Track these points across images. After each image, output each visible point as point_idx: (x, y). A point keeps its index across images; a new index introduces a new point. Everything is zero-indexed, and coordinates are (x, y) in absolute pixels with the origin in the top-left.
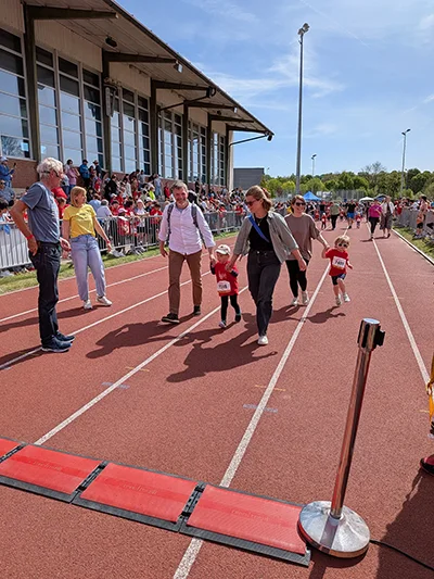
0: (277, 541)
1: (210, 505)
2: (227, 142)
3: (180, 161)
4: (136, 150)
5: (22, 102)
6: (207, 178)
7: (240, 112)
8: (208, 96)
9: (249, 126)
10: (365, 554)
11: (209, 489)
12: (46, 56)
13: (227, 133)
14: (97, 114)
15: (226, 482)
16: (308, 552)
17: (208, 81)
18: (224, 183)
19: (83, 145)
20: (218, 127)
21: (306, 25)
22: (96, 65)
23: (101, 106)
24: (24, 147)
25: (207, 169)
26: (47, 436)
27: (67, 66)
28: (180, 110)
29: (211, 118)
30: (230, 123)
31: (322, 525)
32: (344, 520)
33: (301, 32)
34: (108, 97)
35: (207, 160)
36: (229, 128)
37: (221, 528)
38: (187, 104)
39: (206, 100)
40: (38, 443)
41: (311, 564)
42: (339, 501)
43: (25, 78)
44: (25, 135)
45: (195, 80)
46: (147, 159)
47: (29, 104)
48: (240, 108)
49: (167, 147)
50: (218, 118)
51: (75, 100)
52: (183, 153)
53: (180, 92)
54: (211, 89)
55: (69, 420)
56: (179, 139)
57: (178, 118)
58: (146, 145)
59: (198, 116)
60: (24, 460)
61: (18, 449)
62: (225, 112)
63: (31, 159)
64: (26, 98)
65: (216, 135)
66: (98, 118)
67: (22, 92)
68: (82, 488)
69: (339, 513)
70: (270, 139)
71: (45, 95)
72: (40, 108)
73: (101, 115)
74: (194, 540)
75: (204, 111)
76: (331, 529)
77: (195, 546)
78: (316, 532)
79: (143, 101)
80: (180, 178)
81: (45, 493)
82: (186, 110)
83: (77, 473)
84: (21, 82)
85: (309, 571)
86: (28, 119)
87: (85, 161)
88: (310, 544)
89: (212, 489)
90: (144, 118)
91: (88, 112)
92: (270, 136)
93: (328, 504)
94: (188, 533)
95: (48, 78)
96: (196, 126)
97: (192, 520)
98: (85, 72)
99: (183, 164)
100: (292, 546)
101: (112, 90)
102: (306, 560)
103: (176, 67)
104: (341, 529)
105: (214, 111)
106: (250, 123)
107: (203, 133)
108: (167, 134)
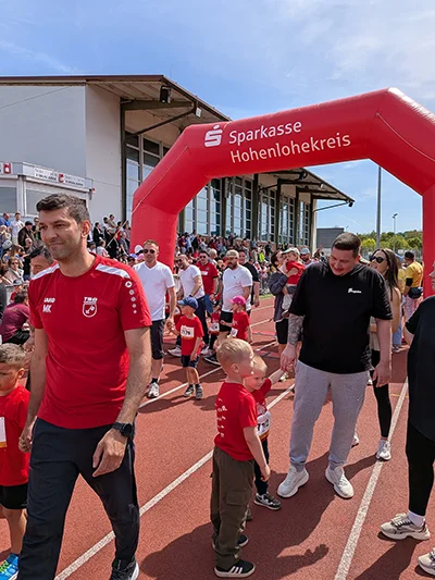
2: (311, 209)
3: (273, 227)
4: (242, 221)
6: (293, 240)
7: (326, 187)
8: (300, 177)
9: (332, 196)
13: (312, 201)
14: (217, 196)
18: (308, 243)
19: (208, 220)
20: (305, 198)
23: (221, 191)
25: (294, 232)
28: (276, 188)
29: (298, 190)
34: (226, 185)
35: (294, 225)
36: (313, 198)
38: (281, 182)
46: (248, 227)
48: (326, 184)
50: (306, 190)
52: (275, 221)
54: (303, 172)
56: (273, 210)
57: (272, 194)
58: (248, 217)
59: (288, 190)
62: (310, 187)
65: (302, 204)
66: (218, 199)
70: (351, 205)
73: (220, 197)
75: (293, 186)
79: (248, 184)
82: (279, 187)
90: (248, 197)
91: (212, 196)
92: (350, 202)
96: (286, 198)
99: (275, 229)
105: (299, 186)
106: (332, 193)
107: (291, 203)
108: (264, 207)
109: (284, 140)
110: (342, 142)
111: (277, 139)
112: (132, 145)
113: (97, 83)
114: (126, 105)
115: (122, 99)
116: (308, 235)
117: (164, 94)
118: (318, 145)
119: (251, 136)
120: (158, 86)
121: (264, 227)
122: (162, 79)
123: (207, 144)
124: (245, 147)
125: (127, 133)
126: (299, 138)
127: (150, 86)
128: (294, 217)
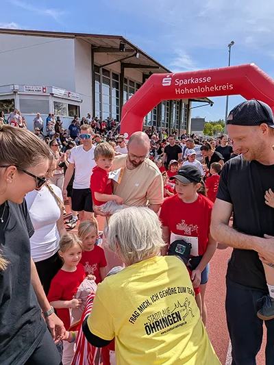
2: (189, 107)
4: (151, 116)
6: (178, 126)
9: (201, 100)
12: (126, 80)
13: (189, 103)
18: (186, 128)
21: (233, 42)
22: (140, 80)
25: (179, 122)
33: (230, 46)
35: (179, 118)
36: (190, 100)
43: (119, 90)
46: (155, 119)
47: (120, 101)
49: (163, 113)
52: (169, 115)
56: (168, 109)
58: (155, 113)
64: (119, 98)
65: (183, 104)
67: (117, 96)
80: (167, 127)
92: (212, 103)
99: (169, 120)
107: (178, 104)
108: (163, 106)
109: (202, 85)
110: (229, 88)
111: (199, 84)
112: (97, 72)
113: (82, 37)
114: (95, 49)
115: (92, 45)
116: (187, 124)
117: (122, 47)
118: (218, 88)
119: (186, 82)
120: (118, 42)
121: (163, 119)
122: (121, 38)
123: (163, 85)
124: (183, 87)
125: (95, 66)
126: (209, 85)
127: (113, 41)
128: (179, 113)
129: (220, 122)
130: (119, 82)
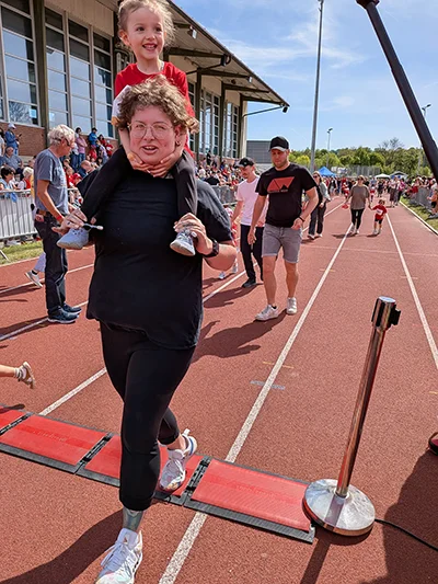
0: (281, 518)
1: (215, 479)
2: (241, 112)
5: (31, 66)
6: (219, 151)
7: (255, 82)
8: (222, 64)
9: (264, 97)
10: (369, 533)
11: (214, 464)
12: (56, 18)
13: (241, 104)
14: (107, 80)
15: (231, 457)
16: (313, 529)
17: (223, 49)
18: (236, 154)
19: (92, 112)
20: (232, 97)
22: (106, 29)
23: (112, 72)
24: (32, 114)
25: (219, 141)
26: (53, 407)
27: (78, 29)
28: (193, 78)
29: (225, 87)
30: (244, 93)
31: (328, 503)
32: (350, 499)
34: (119, 63)
35: (219, 131)
36: (243, 98)
37: (225, 503)
38: (201, 72)
39: (221, 69)
40: (43, 413)
41: (315, 541)
42: (345, 480)
43: (34, 40)
44: (34, 100)
45: (209, 47)
47: (37, 69)
48: (255, 77)
50: (233, 87)
51: (84, 65)
53: (193, 59)
54: (226, 56)
55: (75, 391)
59: (212, 85)
60: (29, 429)
61: (23, 418)
62: (239, 82)
63: (39, 126)
64: (35, 63)
65: (229, 105)
66: (108, 84)
67: (30, 56)
68: (86, 460)
69: (346, 491)
70: (285, 110)
71: (54, 59)
72: (49, 74)
73: (111, 81)
74: (198, 514)
75: (218, 80)
76: (337, 507)
77: (199, 520)
78: (321, 509)
81: (49, 462)
82: (199, 79)
83: (81, 444)
84: (29, 44)
85: (313, 547)
86: (37, 85)
87: (94, 129)
88: (315, 522)
89: (217, 463)
91: (98, 78)
92: (284, 105)
93: (334, 482)
94: (193, 506)
95: (58, 42)
96: (209, 95)
97: (196, 494)
98: (96, 36)
100: (296, 523)
101: (123, 55)
102: (311, 537)
103: (190, 33)
104: (346, 508)
105: (228, 80)
106: (264, 93)
107: (216, 102)
128: (219, 122)
129: (306, 152)
130: (31, 17)
